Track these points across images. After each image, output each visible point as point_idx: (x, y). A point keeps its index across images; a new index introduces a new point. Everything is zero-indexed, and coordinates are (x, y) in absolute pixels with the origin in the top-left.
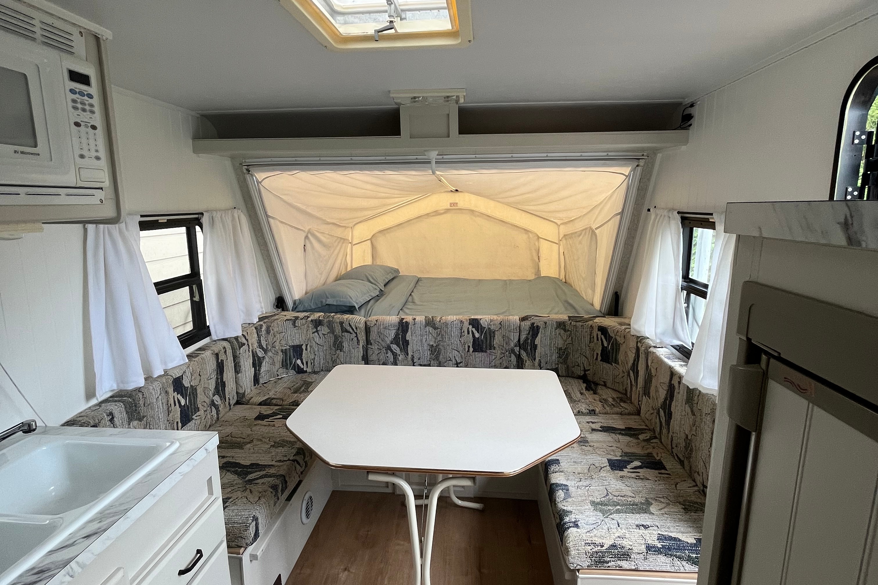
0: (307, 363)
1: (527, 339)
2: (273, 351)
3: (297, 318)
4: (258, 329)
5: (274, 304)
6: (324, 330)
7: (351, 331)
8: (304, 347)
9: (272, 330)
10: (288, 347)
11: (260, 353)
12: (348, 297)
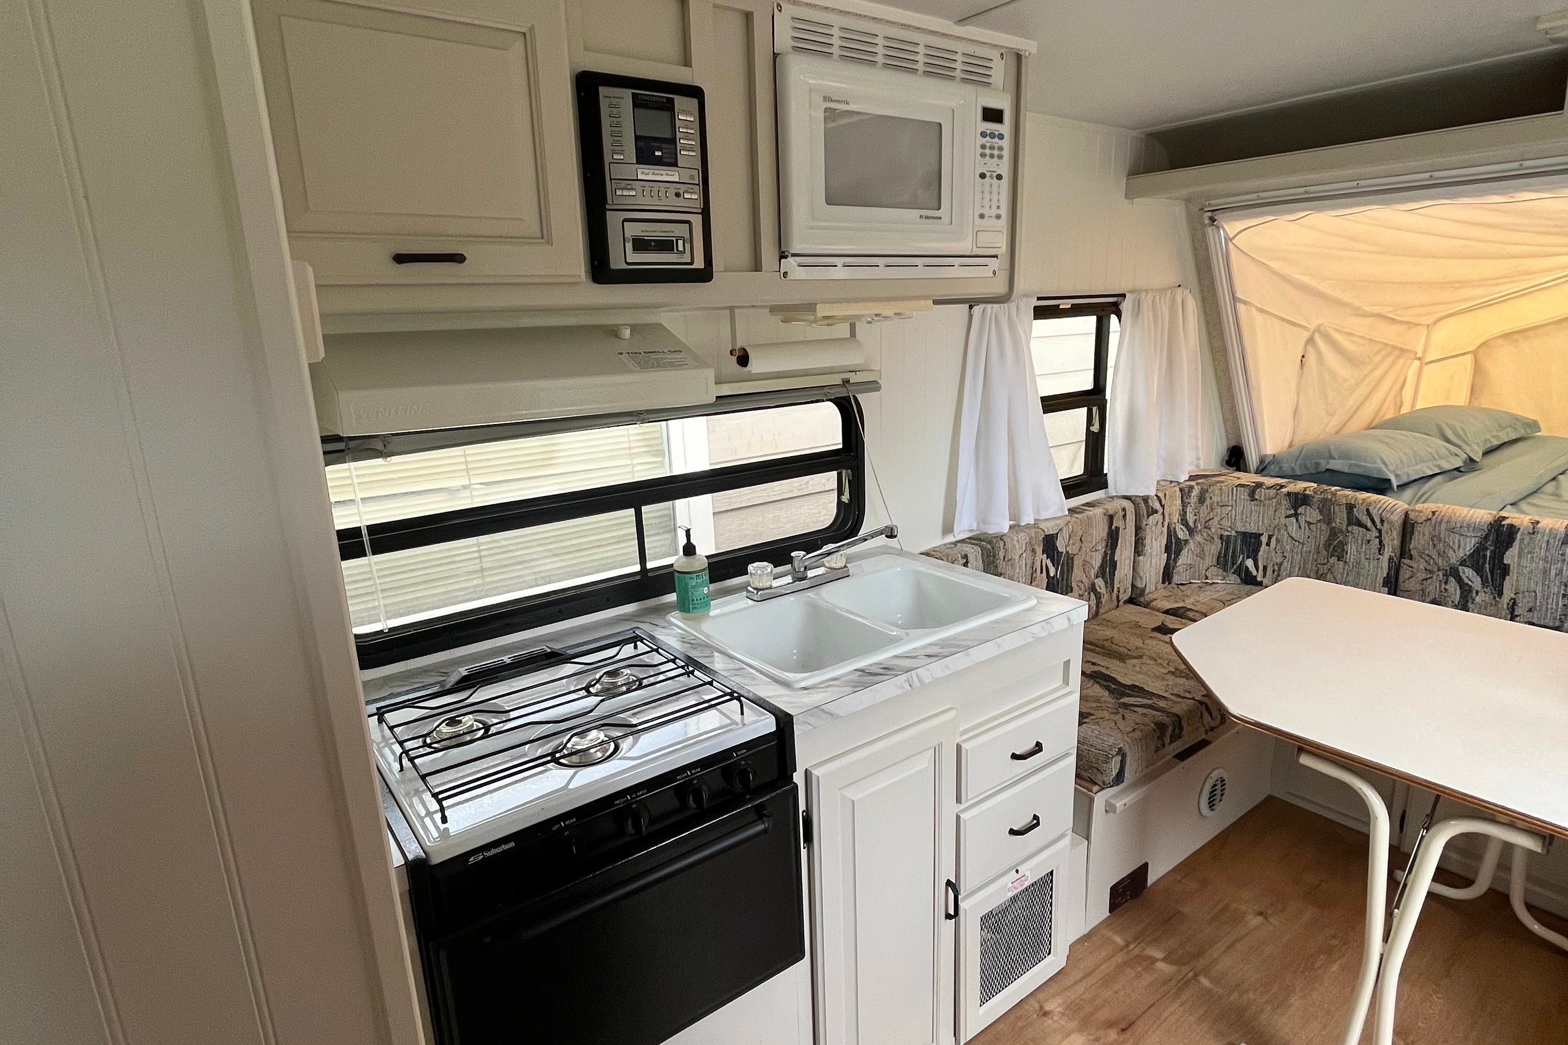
0: (1265, 568)
2: (1205, 535)
3: (1259, 485)
4: (1185, 492)
5: (1223, 459)
6: (1311, 514)
7: (1369, 524)
8: (1264, 539)
9: (1208, 499)
10: (1233, 533)
11: (1182, 534)
12: (1378, 461)
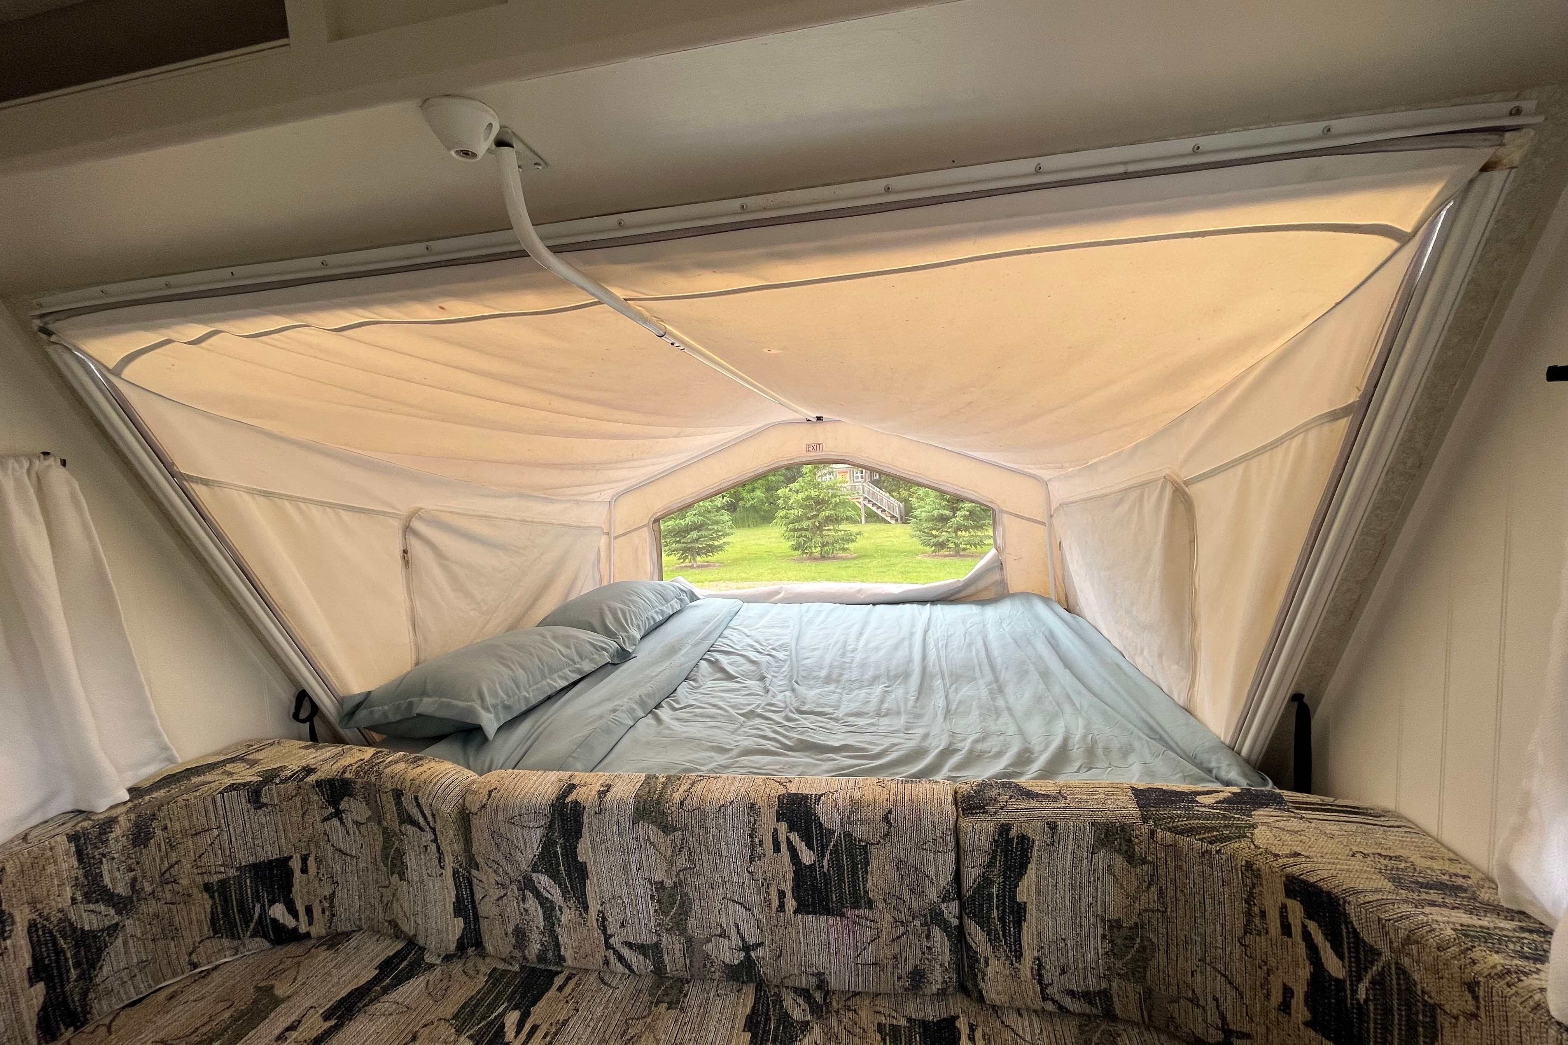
0: (309, 910)
1: (986, 882)
2: (166, 896)
6: (356, 809)
7: (421, 821)
9: (160, 830)
11: (91, 918)
